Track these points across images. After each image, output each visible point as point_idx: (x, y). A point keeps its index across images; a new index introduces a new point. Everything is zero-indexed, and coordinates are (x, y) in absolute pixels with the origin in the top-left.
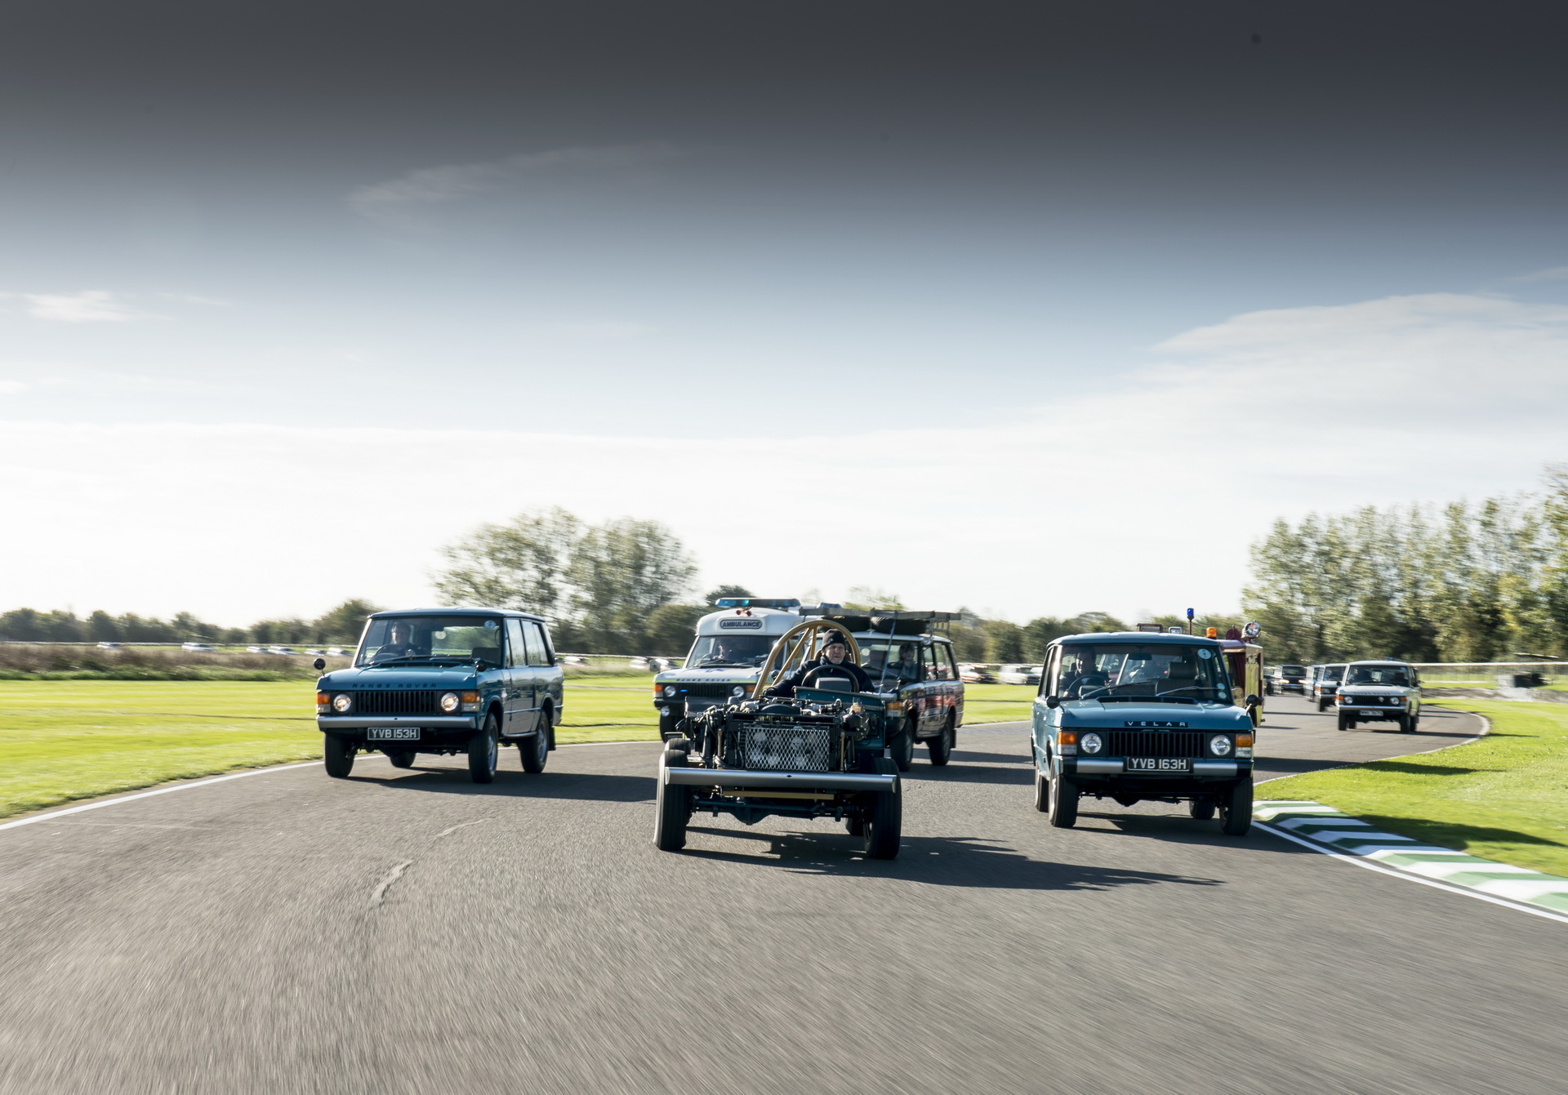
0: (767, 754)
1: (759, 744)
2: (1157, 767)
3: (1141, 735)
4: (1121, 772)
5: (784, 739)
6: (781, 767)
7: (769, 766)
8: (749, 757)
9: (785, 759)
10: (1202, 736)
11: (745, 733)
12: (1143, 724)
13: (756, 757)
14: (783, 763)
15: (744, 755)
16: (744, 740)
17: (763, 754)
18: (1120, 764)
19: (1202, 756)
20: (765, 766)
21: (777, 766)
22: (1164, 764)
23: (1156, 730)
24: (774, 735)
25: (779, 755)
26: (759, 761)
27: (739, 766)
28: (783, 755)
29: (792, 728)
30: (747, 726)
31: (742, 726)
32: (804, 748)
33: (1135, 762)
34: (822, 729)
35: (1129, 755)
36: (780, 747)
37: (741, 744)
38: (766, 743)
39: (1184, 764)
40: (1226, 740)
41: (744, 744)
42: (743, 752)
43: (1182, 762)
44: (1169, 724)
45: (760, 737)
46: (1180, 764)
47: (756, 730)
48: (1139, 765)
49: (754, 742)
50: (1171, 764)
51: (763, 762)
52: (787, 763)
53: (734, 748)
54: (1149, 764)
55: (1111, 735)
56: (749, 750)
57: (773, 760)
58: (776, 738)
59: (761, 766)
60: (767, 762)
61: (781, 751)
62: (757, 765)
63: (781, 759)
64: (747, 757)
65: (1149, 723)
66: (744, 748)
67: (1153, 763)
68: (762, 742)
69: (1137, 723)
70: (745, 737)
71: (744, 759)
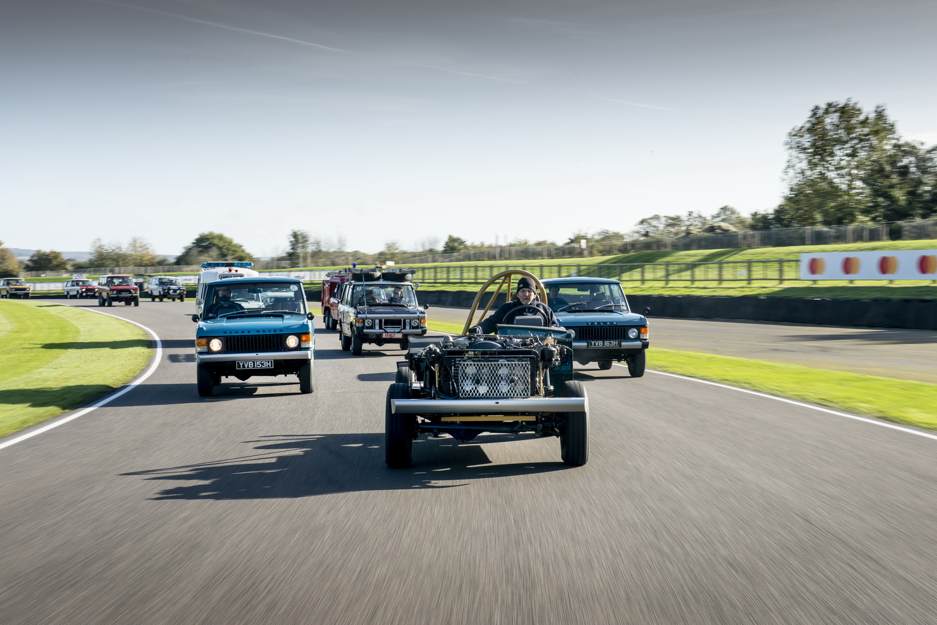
0: (478, 384)
1: (470, 376)
2: (604, 345)
3: (595, 329)
4: (586, 348)
5: (491, 372)
6: (490, 395)
7: (479, 395)
8: (462, 388)
9: (493, 388)
10: (624, 329)
11: (458, 367)
12: (596, 323)
13: (468, 387)
14: (491, 391)
15: (458, 386)
16: (458, 373)
17: (474, 384)
18: (585, 344)
19: (624, 338)
20: (476, 395)
21: (486, 395)
22: (607, 343)
23: (602, 326)
24: (483, 368)
25: (488, 385)
26: (471, 391)
27: (455, 396)
28: (491, 385)
29: (498, 361)
30: (460, 361)
31: (455, 361)
32: (508, 378)
33: (593, 343)
34: (523, 361)
35: (589, 339)
36: (488, 378)
37: (455, 376)
38: (476, 375)
39: (617, 343)
40: (636, 330)
41: (458, 376)
42: (457, 383)
43: (616, 342)
44: (608, 323)
45: (471, 370)
46: (615, 343)
47: (467, 365)
48: (595, 344)
49: (466, 375)
50: (610, 343)
51: (474, 391)
52: (495, 392)
53: (449, 381)
54: (600, 343)
55: (580, 329)
56: (462, 382)
57: (483, 389)
58: (485, 371)
59: (472, 395)
60: (478, 391)
61: (490, 382)
62: (469, 395)
63: (490, 388)
64: (460, 388)
65: (599, 323)
66: (458, 379)
67: (602, 343)
68: (472, 375)
69: (593, 323)
70: (458, 370)
71: (458, 389)
